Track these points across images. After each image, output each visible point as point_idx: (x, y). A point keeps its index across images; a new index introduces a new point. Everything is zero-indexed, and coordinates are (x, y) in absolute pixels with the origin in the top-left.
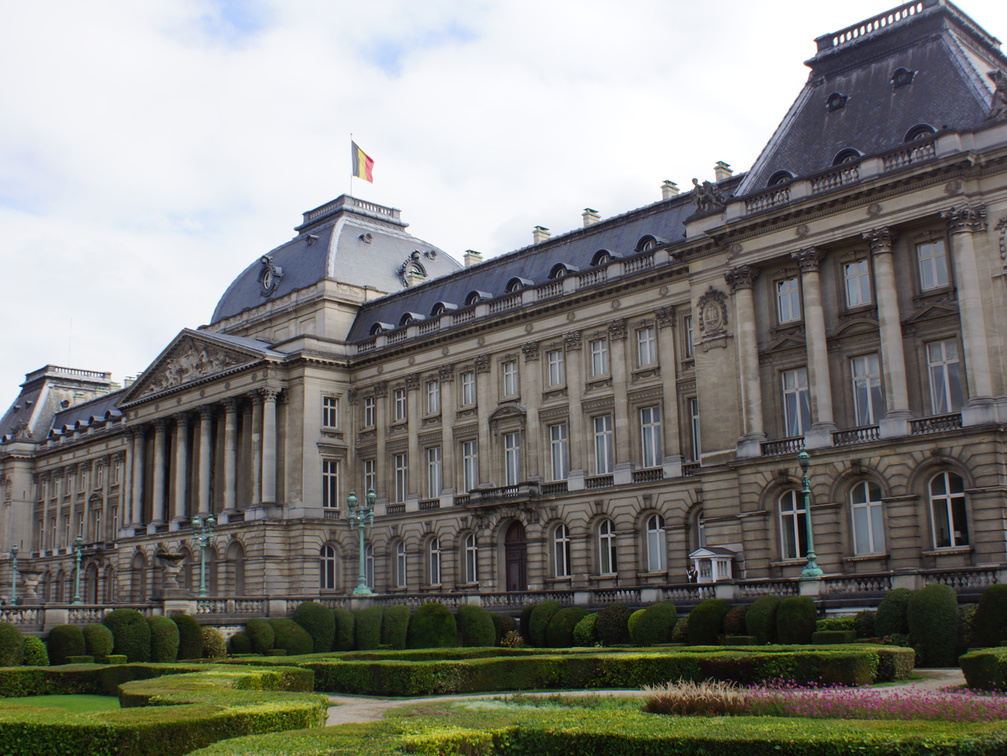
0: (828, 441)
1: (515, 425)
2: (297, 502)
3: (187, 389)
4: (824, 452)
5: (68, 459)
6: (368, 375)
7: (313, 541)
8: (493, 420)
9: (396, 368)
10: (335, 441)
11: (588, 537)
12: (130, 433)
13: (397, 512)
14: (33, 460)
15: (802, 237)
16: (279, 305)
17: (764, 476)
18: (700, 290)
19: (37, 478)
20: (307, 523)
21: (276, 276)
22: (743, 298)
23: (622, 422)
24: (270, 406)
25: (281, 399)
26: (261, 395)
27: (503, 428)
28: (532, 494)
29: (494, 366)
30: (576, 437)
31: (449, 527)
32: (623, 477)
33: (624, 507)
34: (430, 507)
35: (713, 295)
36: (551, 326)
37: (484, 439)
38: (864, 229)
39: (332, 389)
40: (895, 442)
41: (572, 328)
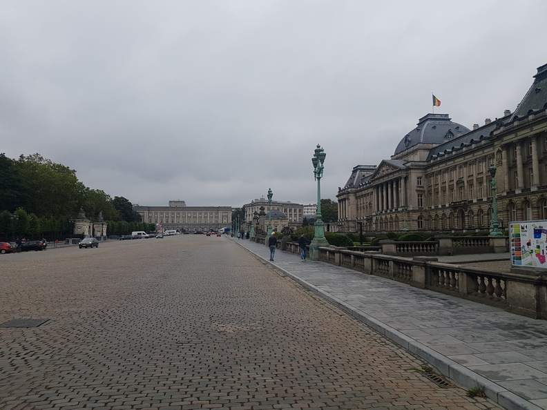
0: (520, 192)
1: (462, 185)
2: (411, 206)
3: (385, 176)
4: (519, 195)
5: (363, 193)
6: (429, 170)
7: (415, 216)
8: (457, 183)
9: (436, 169)
10: (421, 189)
11: (478, 215)
12: (374, 187)
13: (437, 208)
14: (355, 193)
15: (516, 136)
16: (409, 150)
17: (507, 201)
18: (497, 150)
19: (356, 198)
20: (413, 211)
21: (409, 141)
22: (504, 153)
23: (485, 184)
24: (403, 181)
25: (406, 179)
26: (400, 178)
27: (460, 185)
28: (465, 203)
29: (457, 168)
30: (475, 188)
31: (448, 212)
32: (485, 199)
33: (485, 207)
34: (444, 206)
35: (499, 151)
36: (469, 158)
37: (455, 188)
38: (528, 134)
39: (420, 175)
40: (533, 193)
41: (473, 158)
